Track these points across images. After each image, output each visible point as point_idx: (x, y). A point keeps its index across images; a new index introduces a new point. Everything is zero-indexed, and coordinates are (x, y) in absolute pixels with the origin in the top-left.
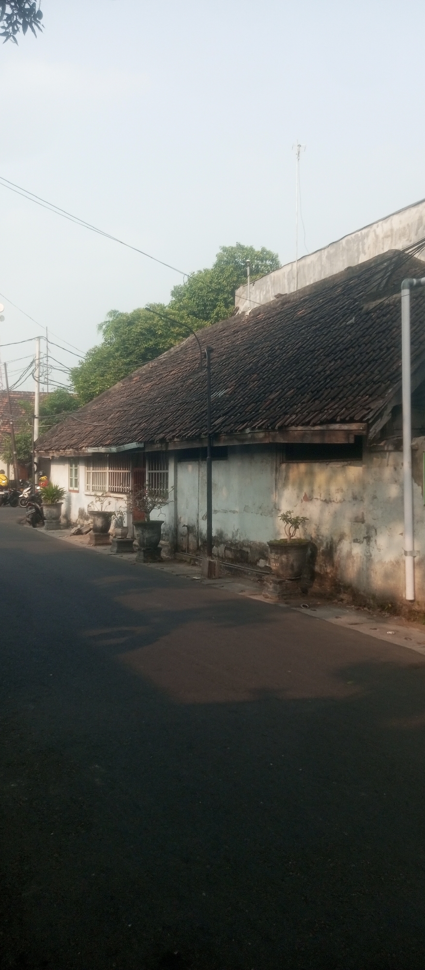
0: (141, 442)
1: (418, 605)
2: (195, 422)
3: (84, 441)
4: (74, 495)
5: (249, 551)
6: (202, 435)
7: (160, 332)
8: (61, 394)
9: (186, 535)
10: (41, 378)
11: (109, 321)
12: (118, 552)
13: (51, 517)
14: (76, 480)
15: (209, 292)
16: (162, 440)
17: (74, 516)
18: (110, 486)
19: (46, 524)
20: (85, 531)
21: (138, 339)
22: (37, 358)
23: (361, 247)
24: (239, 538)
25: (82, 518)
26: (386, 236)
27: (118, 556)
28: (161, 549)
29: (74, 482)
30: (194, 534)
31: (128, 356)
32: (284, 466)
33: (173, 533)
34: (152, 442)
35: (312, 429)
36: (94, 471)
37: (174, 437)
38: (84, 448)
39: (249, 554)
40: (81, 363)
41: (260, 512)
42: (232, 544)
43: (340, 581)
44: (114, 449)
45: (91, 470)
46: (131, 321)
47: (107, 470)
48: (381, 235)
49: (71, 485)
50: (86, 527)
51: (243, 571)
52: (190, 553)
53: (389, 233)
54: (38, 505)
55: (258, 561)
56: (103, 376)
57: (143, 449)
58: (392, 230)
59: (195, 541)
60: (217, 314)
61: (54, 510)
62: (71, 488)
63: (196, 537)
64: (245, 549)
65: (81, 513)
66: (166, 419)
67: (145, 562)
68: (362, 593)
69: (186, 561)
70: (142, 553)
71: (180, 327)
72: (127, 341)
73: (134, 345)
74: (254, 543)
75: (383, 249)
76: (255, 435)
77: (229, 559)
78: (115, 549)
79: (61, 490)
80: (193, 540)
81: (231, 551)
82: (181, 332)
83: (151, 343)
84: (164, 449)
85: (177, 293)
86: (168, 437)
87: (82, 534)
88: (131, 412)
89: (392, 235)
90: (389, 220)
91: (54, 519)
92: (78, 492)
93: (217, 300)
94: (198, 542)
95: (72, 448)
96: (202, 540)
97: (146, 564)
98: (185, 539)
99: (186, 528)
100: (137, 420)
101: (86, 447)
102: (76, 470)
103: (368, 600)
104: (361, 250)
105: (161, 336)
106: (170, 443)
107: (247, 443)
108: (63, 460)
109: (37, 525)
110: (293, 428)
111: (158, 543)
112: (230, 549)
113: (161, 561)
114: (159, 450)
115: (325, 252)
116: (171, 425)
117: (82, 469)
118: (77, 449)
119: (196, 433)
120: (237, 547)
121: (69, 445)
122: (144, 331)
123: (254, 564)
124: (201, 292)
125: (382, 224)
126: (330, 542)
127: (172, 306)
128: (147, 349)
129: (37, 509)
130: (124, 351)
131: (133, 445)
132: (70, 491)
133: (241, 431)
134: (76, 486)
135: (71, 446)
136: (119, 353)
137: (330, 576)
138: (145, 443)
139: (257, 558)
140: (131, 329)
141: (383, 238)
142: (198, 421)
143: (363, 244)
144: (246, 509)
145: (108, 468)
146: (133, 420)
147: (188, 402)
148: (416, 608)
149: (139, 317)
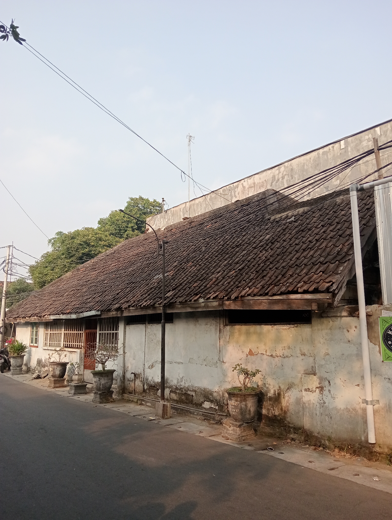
0: (98, 310)
1: (380, 447)
2: (147, 295)
3: (46, 311)
4: (33, 349)
5: (194, 395)
6: (156, 304)
7: (92, 244)
8: (21, 281)
9: (133, 380)
10: (9, 271)
11: (56, 238)
12: (75, 394)
13: (16, 365)
14: (36, 339)
15: (123, 222)
16: (119, 309)
17: (33, 363)
18: (64, 343)
19: (12, 371)
20: (43, 376)
21: (78, 247)
22: (7, 259)
23: (233, 193)
24: (184, 384)
25: (39, 366)
26: (251, 187)
27: (76, 397)
28: (113, 392)
29: (35, 340)
30: (141, 379)
31: (70, 258)
32: (228, 328)
33: (122, 378)
34: (109, 310)
35: (271, 298)
36: (51, 332)
37: (129, 306)
38: (46, 316)
39: (195, 397)
40: (37, 262)
41: (205, 363)
42: (177, 388)
43: (289, 423)
44: (74, 316)
45: (49, 332)
46: (73, 237)
47: (63, 331)
48: (247, 187)
49: (32, 342)
50: (43, 374)
51: (189, 411)
52: (137, 394)
53: (253, 185)
54: (6, 357)
55: (203, 403)
56: (53, 270)
57: (100, 315)
58: (254, 183)
59: (142, 385)
60: (127, 235)
61: (19, 360)
62: (32, 344)
63: (142, 382)
64: (189, 392)
65: (39, 362)
66: (118, 294)
67: (100, 403)
68: (316, 435)
69: (132, 401)
70: (98, 396)
71: (105, 241)
72: (70, 248)
73: (75, 251)
74: (199, 388)
75: (248, 194)
76: (209, 303)
77: (174, 400)
78: (73, 392)
79: (24, 346)
80: (140, 384)
81: (176, 394)
82: (105, 244)
83: (87, 250)
84: (119, 316)
85: (101, 222)
86: (124, 306)
87: (40, 378)
88: (84, 290)
89: (255, 186)
90: (252, 178)
91: (18, 367)
92: (37, 347)
93: (127, 227)
94: (144, 386)
95: (37, 316)
96: (148, 384)
97: (102, 405)
98: (132, 384)
99: (133, 375)
100: (91, 295)
101: (48, 315)
102: (37, 332)
103: (323, 441)
104: (233, 195)
105: (93, 246)
106: (124, 311)
107: (200, 310)
108: (27, 324)
109: (5, 371)
110: (250, 298)
111: (110, 387)
112: (175, 393)
113: (114, 401)
114: (115, 316)
115: (209, 196)
116: (124, 298)
117: (42, 331)
118: (40, 317)
119: (151, 303)
120: (182, 391)
121: (33, 314)
122: (82, 243)
123: (199, 405)
124: (118, 222)
125: (247, 180)
126: (278, 390)
127: (99, 229)
128: (83, 254)
129: (5, 359)
130: (68, 255)
131: (93, 313)
132: (30, 346)
133: (195, 301)
134: (36, 343)
135: (36, 315)
136: (64, 256)
137: (279, 418)
138: (102, 311)
139: (202, 400)
140: (74, 241)
141: (248, 188)
142: (149, 295)
143: (235, 192)
144: (191, 361)
145: (63, 330)
146: (87, 295)
147: (134, 282)
148: (377, 449)
149: (79, 235)
